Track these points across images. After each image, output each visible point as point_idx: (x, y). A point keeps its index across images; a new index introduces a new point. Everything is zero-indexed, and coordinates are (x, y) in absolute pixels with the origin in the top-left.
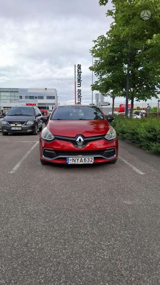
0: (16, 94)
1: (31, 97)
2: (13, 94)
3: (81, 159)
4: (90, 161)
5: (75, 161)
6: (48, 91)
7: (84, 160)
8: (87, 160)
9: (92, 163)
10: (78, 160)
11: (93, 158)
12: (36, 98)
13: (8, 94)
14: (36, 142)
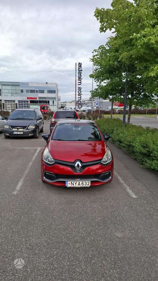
0: (17, 88)
1: (32, 91)
2: (14, 88)
3: (79, 183)
4: (87, 184)
5: (73, 185)
6: (49, 85)
7: (82, 183)
8: (85, 183)
9: (89, 186)
10: (76, 184)
11: (90, 182)
12: (37, 92)
13: (9, 87)
14: (37, 149)
